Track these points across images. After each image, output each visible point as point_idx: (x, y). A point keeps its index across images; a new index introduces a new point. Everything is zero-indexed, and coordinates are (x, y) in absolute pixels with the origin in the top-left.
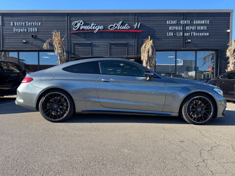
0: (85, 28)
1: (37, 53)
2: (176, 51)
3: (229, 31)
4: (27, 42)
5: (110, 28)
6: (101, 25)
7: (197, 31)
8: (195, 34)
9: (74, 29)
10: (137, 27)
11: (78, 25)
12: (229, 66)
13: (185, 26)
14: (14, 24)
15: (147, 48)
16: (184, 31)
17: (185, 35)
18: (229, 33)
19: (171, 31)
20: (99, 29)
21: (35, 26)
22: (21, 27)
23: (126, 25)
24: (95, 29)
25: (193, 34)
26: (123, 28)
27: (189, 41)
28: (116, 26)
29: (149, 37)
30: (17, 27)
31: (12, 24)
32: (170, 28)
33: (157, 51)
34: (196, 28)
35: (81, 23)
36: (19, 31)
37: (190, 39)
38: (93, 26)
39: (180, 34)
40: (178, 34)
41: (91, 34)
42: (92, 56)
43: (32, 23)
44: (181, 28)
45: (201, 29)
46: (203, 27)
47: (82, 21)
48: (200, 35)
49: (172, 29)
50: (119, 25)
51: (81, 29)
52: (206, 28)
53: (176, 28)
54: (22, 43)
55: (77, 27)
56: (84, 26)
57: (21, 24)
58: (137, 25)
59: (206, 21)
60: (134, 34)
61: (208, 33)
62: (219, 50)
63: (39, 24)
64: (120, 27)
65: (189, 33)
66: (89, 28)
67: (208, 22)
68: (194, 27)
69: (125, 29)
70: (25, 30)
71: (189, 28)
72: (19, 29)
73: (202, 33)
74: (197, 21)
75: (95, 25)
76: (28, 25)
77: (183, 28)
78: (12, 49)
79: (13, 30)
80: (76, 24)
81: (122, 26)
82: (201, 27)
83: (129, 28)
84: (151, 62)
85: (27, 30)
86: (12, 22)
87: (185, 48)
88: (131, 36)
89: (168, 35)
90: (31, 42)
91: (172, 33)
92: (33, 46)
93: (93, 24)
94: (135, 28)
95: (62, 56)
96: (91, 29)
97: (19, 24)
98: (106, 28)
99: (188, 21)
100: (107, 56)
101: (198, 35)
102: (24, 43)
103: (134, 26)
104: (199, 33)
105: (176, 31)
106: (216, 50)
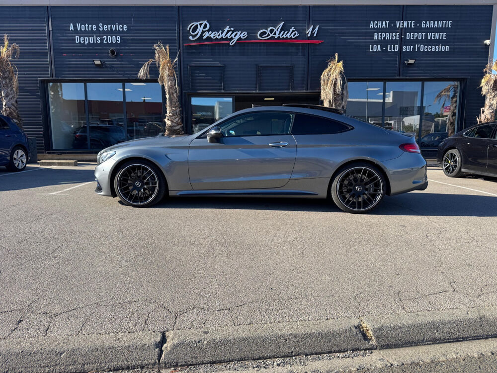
0: (212, 36)
1: (121, 84)
2: (385, 80)
3: (487, 42)
4: (102, 64)
5: (261, 35)
6: (242, 31)
7: (427, 42)
8: (423, 48)
9: (191, 38)
10: (312, 34)
11: (200, 30)
12: (483, 112)
13: (403, 31)
14: (75, 27)
15: (333, 77)
16: (402, 42)
17: (404, 50)
18: (487, 47)
19: (377, 42)
20: (240, 39)
21: (116, 33)
22: (89, 34)
23: (291, 30)
24: (232, 39)
25: (419, 48)
26: (284, 36)
27: (411, 61)
28: (272, 31)
29: (336, 55)
30: (83, 34)
31: (72, 28)
32: (376, 37)
33: (349, 80)
34: (426, 36)
35: (205, 26)
36: (86, 43)
37: (412, 58)
38: (228, 32)
39: (394, 49)
40: (391, 49)
41: (225, 48)
42: (225, 90)
43: (111, 26)
44: (396, 36)
45: (434, 37)
46: (440, 35)
47: (206, 22)
48: (433, 50)
49: (379, 39)
50: (277, 30)
51: (205, 38)
52: (444, 36)
53: (388, 36)
54: (92, 64)
55: (197, 34)
56: (210, 32)
57: (88, 29)
58: (313, 29)
59: (446, 23)
60: (307, 48)
61: (447, 47)
62: (466, 79)
63: (124, 28)
64: (279, 34)
65: (412, 47)
66: (220, 37)
67: (449, 24)
68: (422, 35)
69: (289, 37)
70: (97, 40)
71: (412, 36)
72: (86, 38)
73: (437, 47)
74: (428, 22)
75: (231, 30)
76: (103, 29)
77: (400, 35)
78: (75, 78)
79: (75, 40)
80: (196, 28)
81: (283, 32)
82: (435, 35)
83: (296, 35)
84: (338, 104)
85: (102, 40)
86: (71, 24)
87: (403, 76)
88: (300, 51)
89: (371, 50)
90: (110, 64)
91: (379, 46)
92: (113, 71)
93: (227, 29)
94: (309, 35)
95: (173, 92)
96: (224, 37)
97: (85, 27)
98: (252, 36)
99: (411, 23)
100: (254, 92)
101: (429, 50)
102: (97, 65)
103: (307, 33)
104: (430, 47)
105: (387, 42)
106: (461, 80)
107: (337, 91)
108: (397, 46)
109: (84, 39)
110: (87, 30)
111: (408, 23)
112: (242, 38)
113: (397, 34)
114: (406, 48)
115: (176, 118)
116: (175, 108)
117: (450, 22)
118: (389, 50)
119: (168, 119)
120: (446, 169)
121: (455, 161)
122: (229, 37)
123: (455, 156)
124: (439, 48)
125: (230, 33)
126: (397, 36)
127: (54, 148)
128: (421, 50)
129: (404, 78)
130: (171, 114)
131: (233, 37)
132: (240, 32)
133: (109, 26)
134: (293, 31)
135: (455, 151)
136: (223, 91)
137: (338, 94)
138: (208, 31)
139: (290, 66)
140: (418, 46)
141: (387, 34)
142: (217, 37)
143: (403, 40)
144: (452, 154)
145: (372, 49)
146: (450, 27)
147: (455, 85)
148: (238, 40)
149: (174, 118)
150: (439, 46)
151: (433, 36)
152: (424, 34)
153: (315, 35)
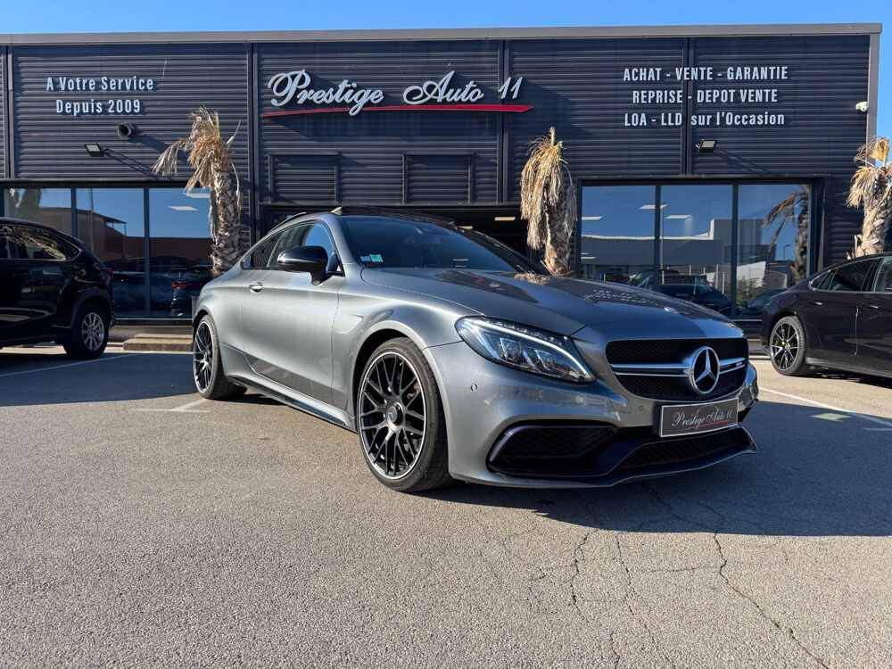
0: (315, 98)
1: (141, 191)
2: (658, 182)
3: (862, 106)
4: (102, 152)
5: (410, 96)
6: (373, 88)
7: (739, 107)
8: (731, 119)
9: (274, 102)
10: (510, 93)
11: (291, 87)
12: (860, 243)
13: (692, 87)
15: (542, 174)
16: (690, 108)
18: (862, 115)
19: (639, 108)
20: (369, 103)
21: (133, 94)
22: (83, 95)
23: (468, 87)
24: (353, 103)
25: (723, 120)
26: (455, 98)
27: (708, 144)
28: (430, 88)
29: (553, 132)
30: (70, 96)
31: (50, 85)
32: (635, 98)
34: (737, 95)
35: (302, 80)
36: (75, 112)
37: (708, 138)
38: (346, 90)
39: (673, 121)
40: (666, 121)
41: (339, 120)
42: (341, 201)
43: (124, 81)
44: (676, 96)
45: (753, 98)
46: (764, 94)
47: (304, 72)
48: (752, 122)
49: (643, 101)
50: (441, 87)
51: (300, 102)
52: (773, 95)
53: (659, 96)
54: (85, 153)
55: (287, 95)
56: (312, 91)
57: (81, 86)
58: (511, 85)
59: (775, 71)
60: (499, 121)
61: (781, 117)
62: (822, 178)
63: (148, 84)
64: (446, 93)
65: (709, 117)
66: (331, 100)
67: (783, 73)
68: (729, 94)
69: (463, 100)
70: (95, 107)
71: (708, 96)
72: (75, 104)
73: (760, 117)
74: (739, 69)
75: (352, 88)
76: (109, 86)
77: (685, 95)
78: (52, 180)
79: (55, 107)
80: (285, 82)
81: (451, 91)
82: (754, 93)
83: (479, 97)
84: (557, 226)
85: (105, 107)
86: (50, 80)
87: (693, 173)
88: (487, 126)
89: (626, 124)
90: (120, 153)
91: (643, 115)
92: (125, 164)
93: (344, 84)
94: (504, 96)
95: (226, 202)
96: (338, 101)
97: (75, 83)
98: (392, 98)
99: (705, 71)
100: (397, 204)
101: (745, 123)
102: (93, 154)
103: (500, 91)
104: (745, 116)
105: (659, 108)
106: (814, 182)
108: (679, 116)
109: (72, 106)
110: (79, 89)
111: (699, 71)
112: (372, 101)
113: (679, 92)
114: (697, 120)
115: (231, 253)
116: (231, 232)
117: (783, 68)
118: (663, 124)
119: (216, 255)
120: (777, 358)
121: (794, 342)
122: (348, 101)
123: (792, 329)
124: (764, 119)
125: (351, 92)
126: (679, 96)
128: (727, 122)
129: (696, 176)
130: (221, 245)
131: (356, 101)
132: (369, 91)
133: (120, 81)
134: (472, 89)
135: (792, 321)
136: (336, 202)
138: (308, 89)
139: (468, 156)
140: (721, 114)
141: (658, 92)
142: (325, 99)
143: (690, 103)
145: (630, 121)
146: (783, 77)
148: (365, 105)
149: (227, 252)
150: (764, 114)
151: (750, 95)
152: (732, 91)
153: (515, 96)
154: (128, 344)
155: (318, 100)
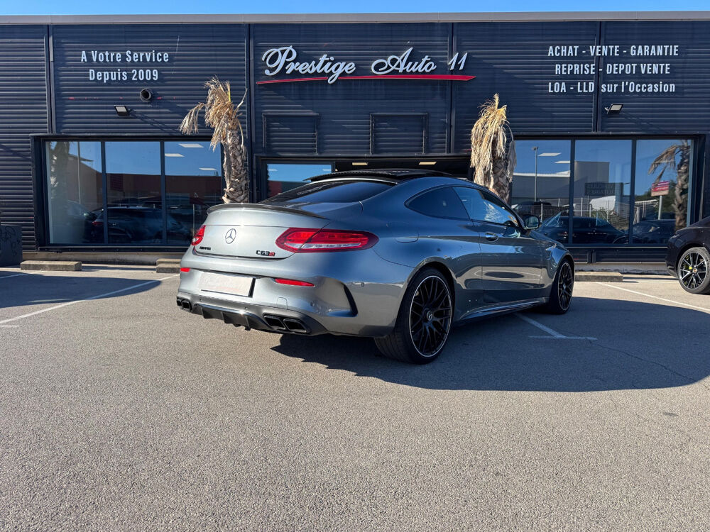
0: (300, 69)
1: (158, 144)
2: (573, 138)
4: (128, 112)
5: (377, 68)
6: (347, 61)
7: (640, 78)
8: (633, 87)
9: (267, 72)
10: (457, 66)
11: (281, 60)
13: (601, 61)
14: (89, 56)
15: (491, 130)
16: (600, 78)
17: (604, 90)
19: (561, 78)
20: (344, 73)
21: (152, 65)
22: (111, 66)
23: (424, 60)
24: (331, 73)
25: (626, 88)
26: (413, 69)
27: (616, 108)
28: (393, 61)
29: (497, 97)
30: (100, 66)
31: (84, 57)
32: (558, 70)
33: (517, 137)
34: (638, 68)
35: (290, 55)
36: (105, 80)
37: (616, 103)
38: (325, 62)
39: (587, 89)
40: (582, 89)
41: (320, 87)
42: (320, 153)
43: (145, 55)
44: (589, 68)
45: (651, 71)
46: (659, 67)
47: (290, 48)
48: (650, 90)
49: (563, 73)
50: (402, 60)
51: (288, 72)
52: (667, 68)
53: (577, 68)
54: (115, 113)
55: (277, 67)
56: (298, 64)
57: (109, 59)
58: (459, 59)
59: (669, 49)
60: (448, 88)
61: (672, 86)
62: (705, 135)
63: (165, 57)
64: (406, 65)
65: (616, 86)
66: (313, 70)
67: (674, 50)
68: (632, 67)
69: (420, 71)
70: (122, 76)
71: (615, 69)
72: (105, 73)
73: (656, 86)
74: (640, 47)
75: (330, 61)
76: (132, 59)
77: (597, 68)
78: (86, 134)
79: (89, 75)
80: (275, 58)
81: (410, 63)
82: (652, 67)
83: (432, 68)
84: (499, 174)
85: (130, 76)
86: (84, 53)
87: (602, 131)
88: (439, 91)
89: (550, 91)
90: (141, 113)
91: (563, 84)
92: (146, 123)
93: (324, 58)
94: (452, 68)
95: (236, 154)
96: (319, 72)
97: (105, 56)
98: (363, 69)
99: (614, 49)
100: (366, 155)
101: (644, 91)
102: (121, 114)
103: (450, 63)
104: (644, 85)
105: (576, 79)
106: (696, 138)
107: (499, 152)
108: (592, 84)
109: (103, 74)
110: (107, 60)
111: (609, 49)
112: (347, 72)
113: (592, 65)
114: (606, 88)
115: (239, 195)
116: (240, 179)
117: (675, 47)
118: (579, 91)
119: (228, 197)
120: (684, 280)
121: (702, 267)
122: (327, 72)
123: (700, 257)
124: (659, 87)
125: (329, 64)
126: (592, 69)
127: (52, 242)
128: (630, 90)
129: (604, 133)
130: (232, 189)
131: (333, 71)
132: (344, 63)
133: (142, 54)
134: (427, 62)
136: (316, 154)
137: (500, 158)
138: (295, 61)
139: (423, 116)
140: (625, 84)
141: (575, 65)
142: (308, 70)
143: (601, 74)
144: (694, 255)
145: (553, 89)
146: (675, 54)
147: (683, 146)
148: (340, 75)
149: (236, 194)
150: (659, 84)
151: (649, 68)
152: (634, 65)
153: (461, 68)
154: (160, 268)
155: (303, 71)
